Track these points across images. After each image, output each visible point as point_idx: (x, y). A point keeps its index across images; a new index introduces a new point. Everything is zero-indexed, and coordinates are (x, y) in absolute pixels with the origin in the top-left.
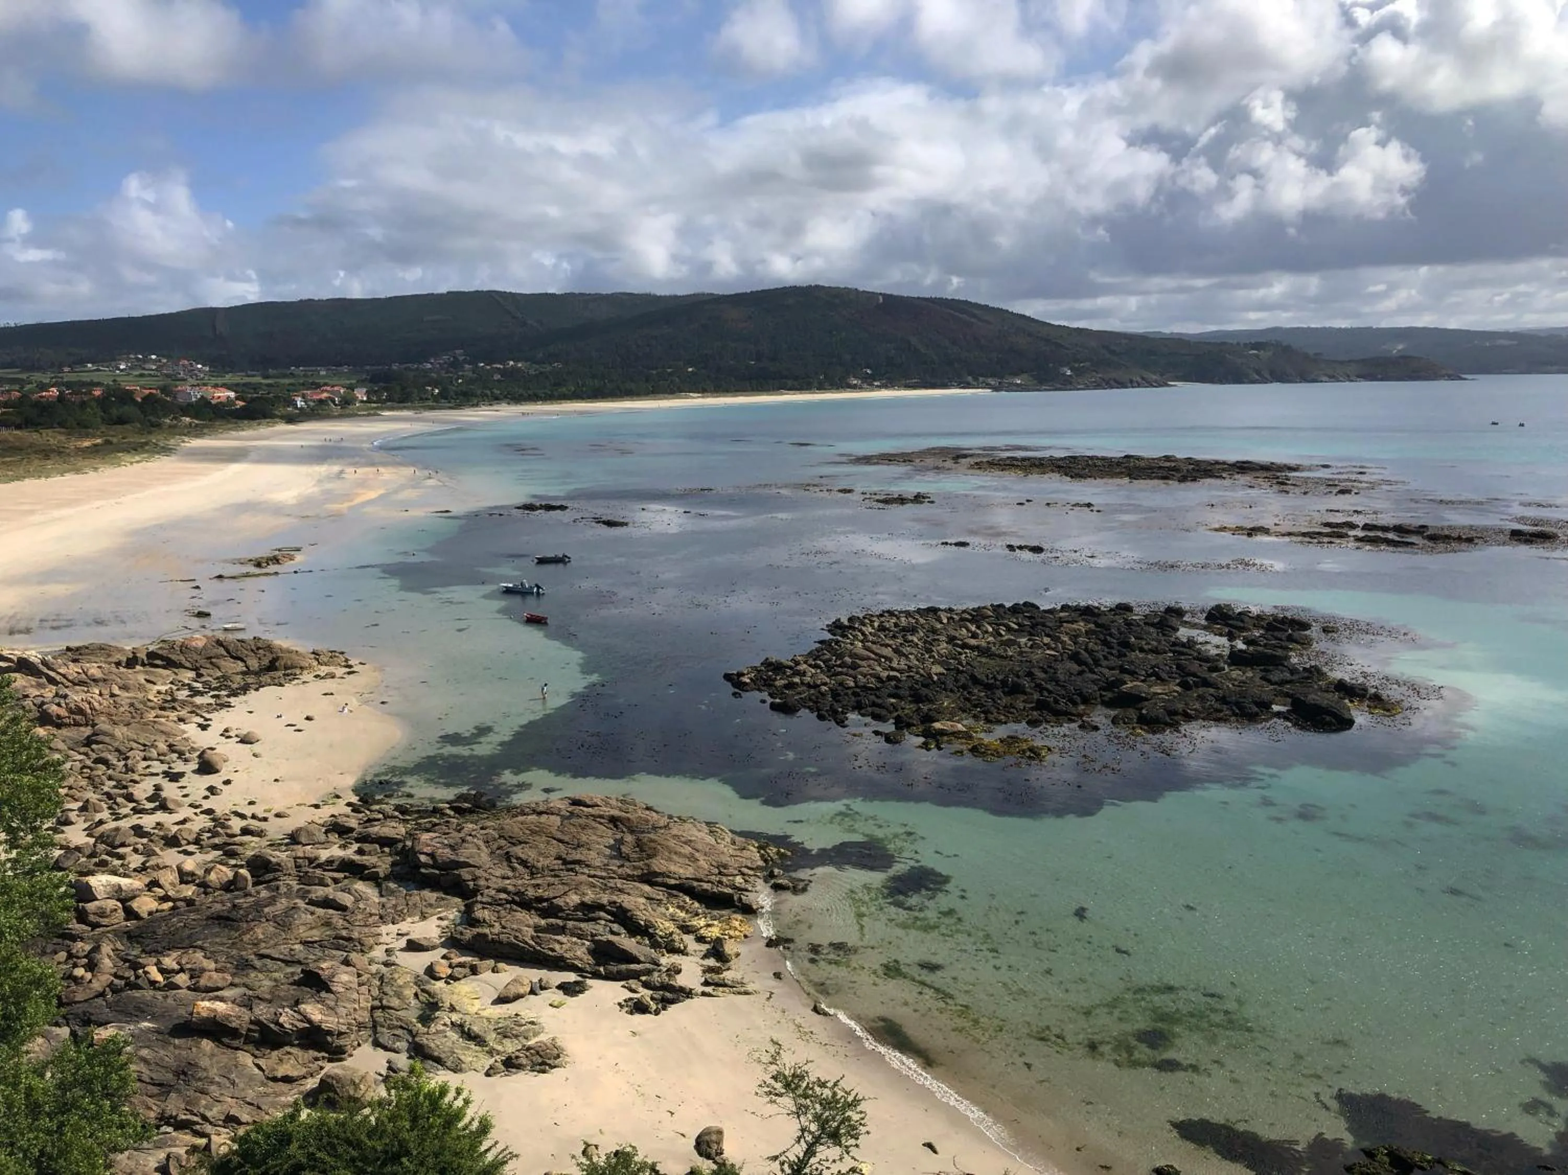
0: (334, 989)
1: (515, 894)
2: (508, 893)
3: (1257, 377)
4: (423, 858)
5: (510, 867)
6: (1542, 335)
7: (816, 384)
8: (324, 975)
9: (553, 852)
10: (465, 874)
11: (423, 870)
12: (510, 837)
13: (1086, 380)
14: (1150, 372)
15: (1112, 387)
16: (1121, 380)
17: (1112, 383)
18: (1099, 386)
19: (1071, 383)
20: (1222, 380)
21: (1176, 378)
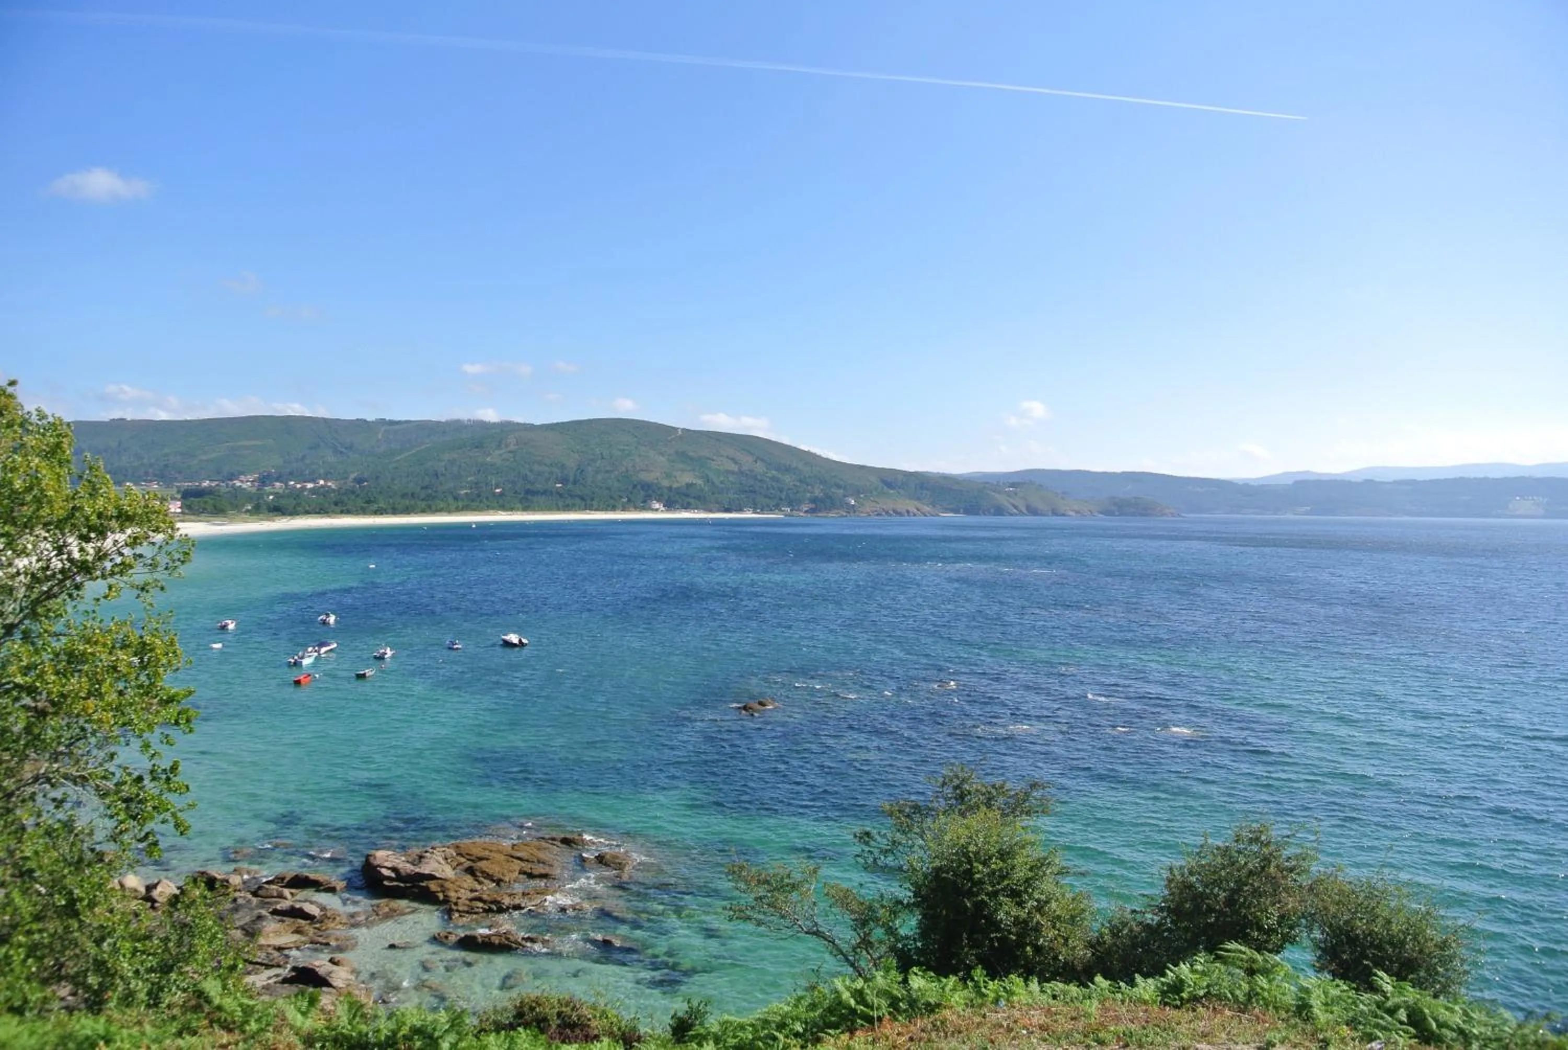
0: (335, 984)
1: (492, 902)
2: (484, 902)
3: (1015, 511)
4: (385, 872)
5: (477, 880)
6: (1252, 483)
7: (620, 506)
8: (321, 971)
9: (518, 868)
10: (433, 886)
11: (386, 883)
12: (468, 854)
13: (868, 510)
14: (924, 504)
15: (891, 515)
16: (899, 510)
17: (891, 512)
18: (878, 515)
19: (855, 512)
20: (986, 512)
21: (947, 510)
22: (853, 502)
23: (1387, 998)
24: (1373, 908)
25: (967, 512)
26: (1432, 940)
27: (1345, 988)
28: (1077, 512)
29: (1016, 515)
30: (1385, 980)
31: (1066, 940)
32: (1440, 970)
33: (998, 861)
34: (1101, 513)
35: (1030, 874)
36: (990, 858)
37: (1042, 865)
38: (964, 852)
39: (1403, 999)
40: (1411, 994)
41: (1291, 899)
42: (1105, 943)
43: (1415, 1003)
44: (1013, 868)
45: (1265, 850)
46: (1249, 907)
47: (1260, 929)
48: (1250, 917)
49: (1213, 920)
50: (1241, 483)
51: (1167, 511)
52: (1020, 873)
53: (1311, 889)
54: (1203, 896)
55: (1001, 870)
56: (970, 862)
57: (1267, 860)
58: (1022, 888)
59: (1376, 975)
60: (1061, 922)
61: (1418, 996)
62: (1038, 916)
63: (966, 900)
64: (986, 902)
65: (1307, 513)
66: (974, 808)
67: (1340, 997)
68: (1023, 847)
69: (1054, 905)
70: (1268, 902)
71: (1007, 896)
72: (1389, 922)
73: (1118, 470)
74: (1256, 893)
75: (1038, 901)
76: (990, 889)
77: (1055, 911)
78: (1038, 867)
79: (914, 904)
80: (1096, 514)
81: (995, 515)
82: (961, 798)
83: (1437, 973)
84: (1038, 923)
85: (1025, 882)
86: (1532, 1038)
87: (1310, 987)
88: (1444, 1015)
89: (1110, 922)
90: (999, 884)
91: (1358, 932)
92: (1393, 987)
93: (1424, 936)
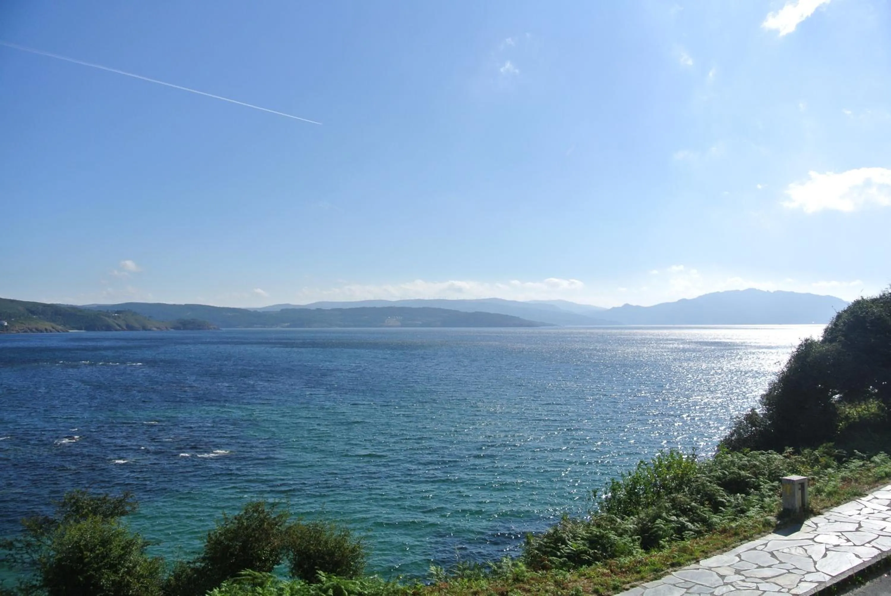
3: (118, 328)
13: (17, 328)
14: (58, 325)
15: (33, 332)
16: (40, 328)
17: (34, 330)
18: (26, 332)
19: (7, 330)
20: (100, 329)
21: (73, 328)
22: (6, 324)
23: (324, 584)
24: (318, 537)
25: (87, 329)
26: (348, 548)
27: (303, 583)
28: (158, 328)
29: (119, 330)
30: (322, 575)
31: (147, 588)
32: (352, 563)
33: (100, 548)
34: (171, 328)
35: (122, 552)
36: (95, 546)
37: (130, 545)
38: (77, 546)
39: (331, 583)
40: (335, 580)
41: (276, 540)
42: (171, 585)
43: (337, 584)
44: (111, 549)
45: (262, 516)
46: (253, 549)
47: (260, 560)
48: (254, 555)
49: (234, 560)
50: (252, 311)
51: (211, 327)
52: (116, 552)
53: (286, 533)
54: (228, 547)
55: (102, 553)
56: (81, 552)
57: (262, 521)
58: (117, 562)
59: (318, 573)
60: (143, 578)
61: (339, 580)
62: (128, 577)
63: (79, 577)
64: (93, 575)
65: (288, 327)
66: (85, 517)
67: (300, 590)
68: (118, 536)
69: (138, 568)
70: (264, 544)
71: (108, 568)
72: (326, 542)
73: (183, 303)
74: (257, 540)
75: (128, 568)
76: (96, 566)
77: (139, 572)
78: (127, 547)
79: (43, 586)
80: (169, 329)
81: (106, 330)
82: (77, 511)
83: (351, 565)
84: (128, 581)
85: (118, 558)
86: (392, 589)
87: (284, 587)
88: (351, 586)
89: (173, 572)
90: (101, 562)
91: (312, 551)
92: (326, 578)
93: (344, 548)
